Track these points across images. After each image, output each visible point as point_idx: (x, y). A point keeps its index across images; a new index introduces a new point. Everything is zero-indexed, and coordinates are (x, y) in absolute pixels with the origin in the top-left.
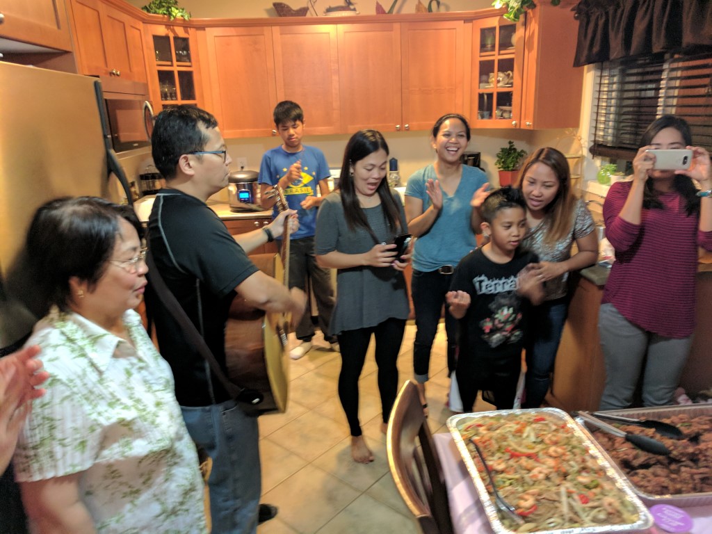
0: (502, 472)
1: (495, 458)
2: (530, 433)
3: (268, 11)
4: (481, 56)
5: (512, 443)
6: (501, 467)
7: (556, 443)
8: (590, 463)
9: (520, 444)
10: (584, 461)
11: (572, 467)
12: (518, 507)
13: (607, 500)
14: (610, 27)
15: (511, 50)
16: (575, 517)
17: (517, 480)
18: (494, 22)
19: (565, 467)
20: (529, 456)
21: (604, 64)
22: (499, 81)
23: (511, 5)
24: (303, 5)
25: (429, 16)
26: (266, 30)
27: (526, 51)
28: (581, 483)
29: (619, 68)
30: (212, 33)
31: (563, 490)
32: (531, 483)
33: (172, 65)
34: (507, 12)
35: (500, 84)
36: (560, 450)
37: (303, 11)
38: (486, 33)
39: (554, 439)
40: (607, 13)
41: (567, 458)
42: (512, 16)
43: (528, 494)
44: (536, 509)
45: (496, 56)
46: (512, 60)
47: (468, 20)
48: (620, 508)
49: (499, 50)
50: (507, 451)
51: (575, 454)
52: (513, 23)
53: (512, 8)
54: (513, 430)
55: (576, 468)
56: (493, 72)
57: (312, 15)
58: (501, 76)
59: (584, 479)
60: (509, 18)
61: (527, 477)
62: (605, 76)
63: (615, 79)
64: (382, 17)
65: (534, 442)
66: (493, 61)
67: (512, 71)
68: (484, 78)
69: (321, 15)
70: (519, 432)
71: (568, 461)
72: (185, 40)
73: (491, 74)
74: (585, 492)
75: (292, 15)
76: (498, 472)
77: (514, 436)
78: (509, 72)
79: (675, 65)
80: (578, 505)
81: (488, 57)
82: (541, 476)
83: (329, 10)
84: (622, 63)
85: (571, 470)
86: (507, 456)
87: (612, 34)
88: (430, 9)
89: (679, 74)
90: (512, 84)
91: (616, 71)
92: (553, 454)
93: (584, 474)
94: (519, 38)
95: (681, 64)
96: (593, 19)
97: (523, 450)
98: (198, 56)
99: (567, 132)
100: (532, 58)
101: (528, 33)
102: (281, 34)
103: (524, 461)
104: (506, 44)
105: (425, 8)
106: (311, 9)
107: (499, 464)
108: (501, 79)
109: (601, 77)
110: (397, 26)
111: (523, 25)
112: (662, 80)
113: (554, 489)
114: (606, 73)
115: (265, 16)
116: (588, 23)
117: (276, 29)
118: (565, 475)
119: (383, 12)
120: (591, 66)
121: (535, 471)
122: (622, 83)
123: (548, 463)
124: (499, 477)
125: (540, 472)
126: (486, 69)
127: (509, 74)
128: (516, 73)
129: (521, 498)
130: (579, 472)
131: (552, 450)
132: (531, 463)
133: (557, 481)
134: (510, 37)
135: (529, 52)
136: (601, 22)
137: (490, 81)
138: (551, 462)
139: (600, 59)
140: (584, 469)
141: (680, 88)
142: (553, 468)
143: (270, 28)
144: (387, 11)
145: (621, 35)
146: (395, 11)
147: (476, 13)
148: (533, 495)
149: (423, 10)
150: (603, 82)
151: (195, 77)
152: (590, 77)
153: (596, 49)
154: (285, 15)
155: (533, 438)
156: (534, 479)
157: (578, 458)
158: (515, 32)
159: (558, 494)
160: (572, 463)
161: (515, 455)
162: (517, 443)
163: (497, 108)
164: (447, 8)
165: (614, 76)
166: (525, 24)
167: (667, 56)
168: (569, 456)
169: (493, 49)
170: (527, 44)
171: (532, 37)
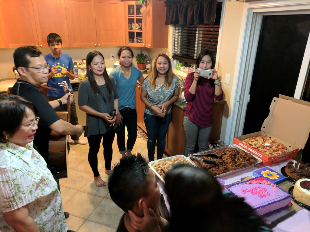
4: (129, 17)
14: (179, 12)
15: (141, 15)
18: (133, 3)
27: (147, 16)
35: (137, 28)
38: (130, 7)
40: (177, 7)
42: (141, 2)
45: (135, 17)
49: (136, 14)
58: (137, 25)
66: (134, 19)
81: (132, 17)
87: (179, 15)
94: (144, 10)
96: (172, 8)
100: (149, 19)
104: (138, 12)
111: (145, 6)
116: (170, 9)
127: (140, 25)
128: (144, 24)
134: (140, 10)
136: (175, 10)
139: (175, 23)
145: (183, 16)
153: (174, 19)
158: (142, 8)
169: (133, 14)
170: (147, 13)
171: (149, 11)
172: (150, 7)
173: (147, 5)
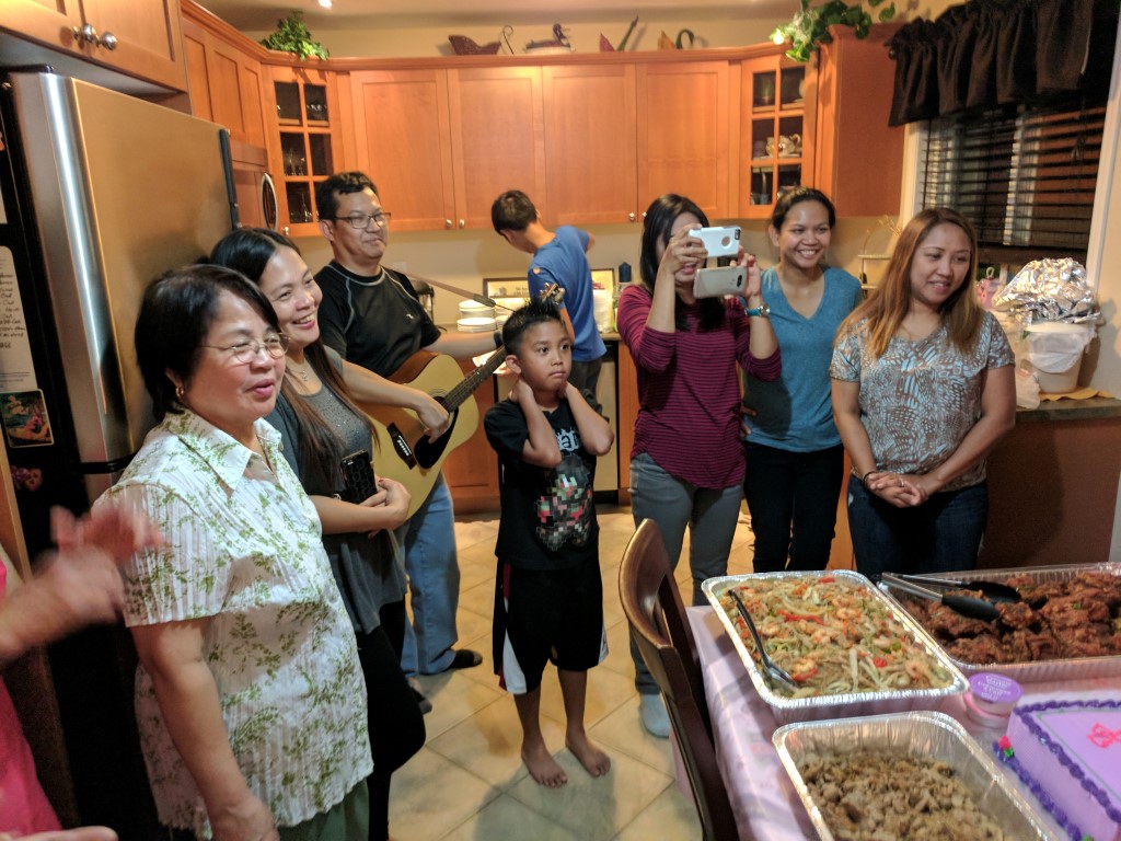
0: (773, 637)
1: (765, 621)
2: (813, 595)
3: (442, 48)
4: (754, 113)
5: (789, 606)
6: (771, 631)
7: (848, 606)
8: (891, 627)
9: (800, 607)
10: (884, 625)
11: (869, 629)
12: (793, 671)
13: (909, 665)
14: (939, 70)
15: (798, 103)
16: (868, 682)
17: (793, 645)
18: (773, 64)
19: (857, 630)
20: (810, 619)
21: (933, 122)
22: (781, 150)
23: (797, 38)
24: (493, 39)
25: (679, 55)
26: (439, 74)
27: (820, 105)
28: (878, 647)
29: (956, 126)
30: (358, 77)
31: (853, 653)
32: (811, 646)
33: (301, 125)
34: (792, 48)
35: (784, 153)
36: (851, 612)
37: (493, 48)
38: (761, 80)
39: (845, 600)
41: (862, 620)
42: (798, 54)
43: (807, 658)
44: (816, 672)
45: (776, 113)
46: (799, 119)
47: (734, 60)
48: (928, 673)
49: (781, 104)
50: (780, 612)
51: (872, 618)
52: (800, 64)
53: (800, 42)
54: (790, 591)
55: (873, 630)
56: (773, 136)
57: (505, 53)
58: (784, 142)
59: (883, 641)
60: (793, 57)
61: (806, 640)
62: (935, 140)
63: (950, 144)
64: (609, 57)
65: (818, 605)
66: (772, 120)
67: (801, 134)
68: (760, 144)
69: (520, 53)
70: (798, 594)
71: (862, 624)
72: (322, 89)
73: (770, 140)
74: (882, 655)
75: (477, 53)
76: (766, 637)
77: (790, 598)
78: (797, 136)
79: (1033, 121)
80: (872, 670)
81: (765, 113)
82: (825, 640)
83: (532, 46)
84: (959, 121)
85: (864, 633)
86: (780, 619)
87: (942, 80)
88: (679, 45)
89: (1038, 133)
90: (800, 154)
91: (951, 133)
92: (843, 616)
93: (882, 637)
94: (810, 87)
95: (1040, 120)
96: (916, 57)
97: (803, 612)
98: (338, 111)
99: (880, 221)
100: (828, 114)
101: (822, 79)
102: (460, 80)
103: (803, 624)
104: (790, 95)
105: (672, 44)
106: (504, 45)
107: (769, 628)
108: (784, 146)
109: (929, 141)
110: (630, 69)
111: (815, 67)
112: (1014, 142)
113: (841, 652)
114: (937, 136)
115: (436, 54)
117: (453, 74)
118: (857, 640)
119: (611, 49)
120: (914, 125)
121: (818, 634)
122: (961, 148)
123: (834, 626)
124: (770, 642)
125: (824, 635)
126: (762, 131)
127: (796, 140)
128: (806, 139)
129: (798, 662)
130: (876, 636)
131: (841, 612)
132: (812, 625)
133: (846, 644)
134: (796, 85)
135: (824, 105)
136: (926, 63)
137: (768, 148)
138: (840, 625)
140: (884, 632)
141: (1040, 153)
142: (842, 631)
143: (444, 71)
144: (615, 47)
146: (628, 47)
147: (746, 51)
148: (813, 659)
149: (669, 46)
150: (931, 147)
151: (334, 143)
152: (913, 141)
154: (466, 53)
155: (816, 599)
156: (816, 642)
157: (877, 621)
158: (803, 78)
159: (847, 657)
160: (867, 625)
161: (790, 618)
162: (795, 606)
163: (779, 190)
164: (705, 43)
165: (948, 139)
166: (818, 66)
167: (1021, 108)
168: (863, 618)
169: (772, 102)
170: (821, 94)
171: (827, 84)
172: (831, 69)
173: (823, 63)
